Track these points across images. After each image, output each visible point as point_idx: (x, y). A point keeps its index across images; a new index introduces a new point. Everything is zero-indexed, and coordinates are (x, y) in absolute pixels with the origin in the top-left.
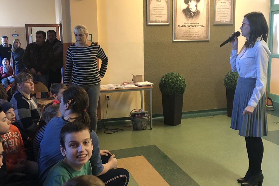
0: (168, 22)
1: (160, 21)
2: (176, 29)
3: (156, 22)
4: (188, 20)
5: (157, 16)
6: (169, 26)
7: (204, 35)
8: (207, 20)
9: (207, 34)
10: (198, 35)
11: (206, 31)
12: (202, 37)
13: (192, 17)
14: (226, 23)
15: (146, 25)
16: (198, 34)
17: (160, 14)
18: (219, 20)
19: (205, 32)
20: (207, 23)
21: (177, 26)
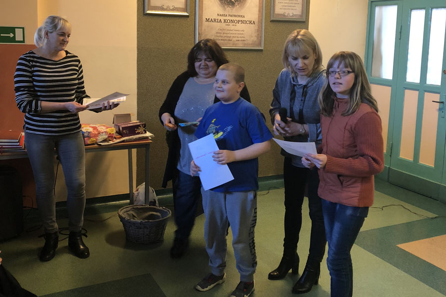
0: (185, 10)
1: (171, 8)
2: (202, 25)
3: (162, 9)
4: (225, 9)
6: (188, 19)
7: (255, 39)
9: (259, 37)
10: (243, 39)
11: (258, 31)
12: (251, 43)
13: (233, 4)
14: (294, 17)
15: (142, 15)
16: (242, 36)
18: (281, 12)
19: (256, 34)
20: (259, 17)
21: (204, 19)
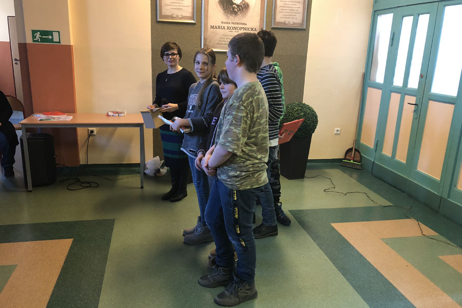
0: (192, 18)
1: (180, 17)
2: (207, 31)
3: (172, 17)
4: (228, 18)
5: (174, 7)
6: (195, 26)
8: (261, 19)
13: (236, 13)
15: (155, 22)
17: (179, 5)
18: (282, 20)
20: (260, 25)
21: (209, 26)
